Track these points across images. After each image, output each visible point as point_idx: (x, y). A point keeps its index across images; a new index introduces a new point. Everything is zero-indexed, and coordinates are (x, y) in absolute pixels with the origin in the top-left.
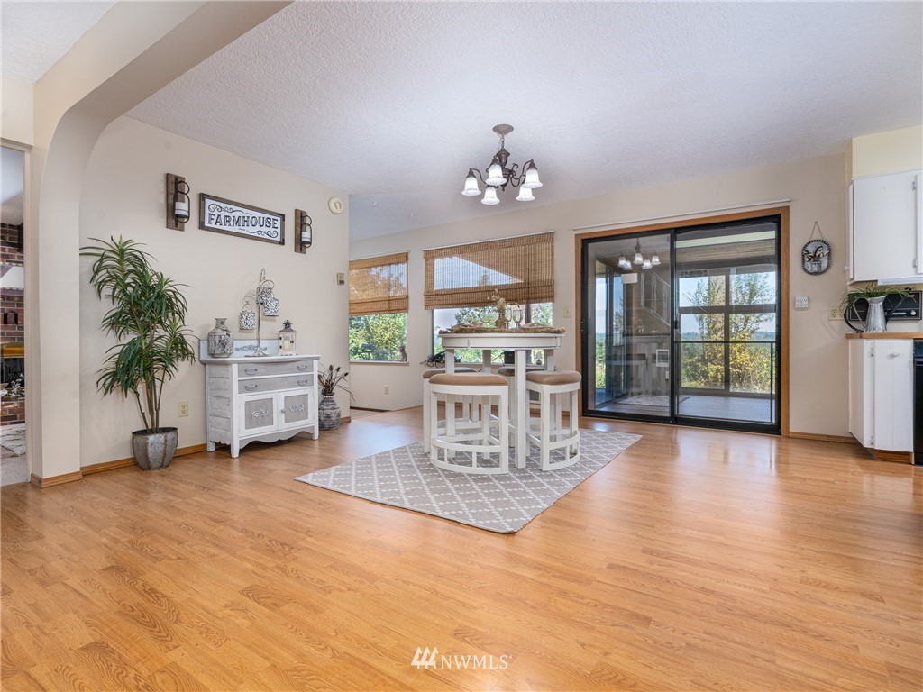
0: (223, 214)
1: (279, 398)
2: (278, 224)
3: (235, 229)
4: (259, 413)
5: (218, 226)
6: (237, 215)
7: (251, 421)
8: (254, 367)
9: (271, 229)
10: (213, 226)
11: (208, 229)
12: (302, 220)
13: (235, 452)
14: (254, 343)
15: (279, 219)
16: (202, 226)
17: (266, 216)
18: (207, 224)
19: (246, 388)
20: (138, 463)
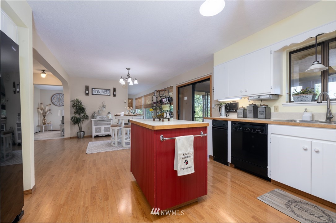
0: (96, 91)
1: (103, 127)
2: (109, 91)
3: (99, 94)
4: (98, 130)
5: (96, 94)
6: (99, 91)
7: (96, 132)
8: (97, 121)
9: (107, 93)
10: (94, 94)
11: (93, 95)
12: (115, 90)
13: (93, 137)
14: (101, 116)
15: (109, 90)
16: (92, 94)
17: (106, 90)
18: (93, 94)
19: (95, 125)
20: (78, 137)
